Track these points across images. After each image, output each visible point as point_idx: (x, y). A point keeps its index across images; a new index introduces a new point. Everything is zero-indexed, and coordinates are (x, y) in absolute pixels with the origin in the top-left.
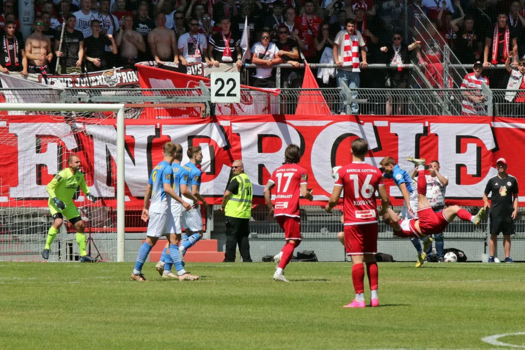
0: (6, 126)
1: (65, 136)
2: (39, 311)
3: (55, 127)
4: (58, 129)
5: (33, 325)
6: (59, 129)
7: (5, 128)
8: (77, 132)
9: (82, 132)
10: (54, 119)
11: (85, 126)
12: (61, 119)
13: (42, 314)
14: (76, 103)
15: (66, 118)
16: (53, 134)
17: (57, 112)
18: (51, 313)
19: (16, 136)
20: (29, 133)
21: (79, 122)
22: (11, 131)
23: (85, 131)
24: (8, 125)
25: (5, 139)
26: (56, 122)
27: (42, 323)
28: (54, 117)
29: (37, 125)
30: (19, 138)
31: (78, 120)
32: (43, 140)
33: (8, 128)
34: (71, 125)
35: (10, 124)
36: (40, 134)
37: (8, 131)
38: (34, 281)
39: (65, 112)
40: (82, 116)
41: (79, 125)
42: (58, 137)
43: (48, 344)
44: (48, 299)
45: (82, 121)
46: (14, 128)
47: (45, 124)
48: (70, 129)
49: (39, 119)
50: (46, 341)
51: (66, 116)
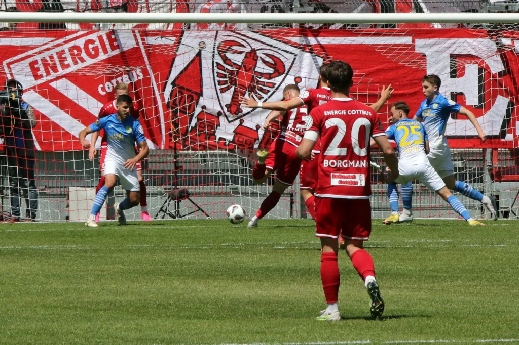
0: (411, 43)
1: (489, 57)
2: (454, 283)
3: (476, 44)
4: (480, 46)
5: (448, 301)
6: (482, 46)
7: (409, 45)
8: (504, 50)
9: (512, 51)
10: (474, 33)
11: (514, 42)
12: (482, 33)
13: (459, 286)
14: (502, 12)
15: (489, 32)
16: (473, 53)
17: (478, 24)
18: (470, 285)
19: (425, 56)
20: (443, 51)
21: (506, 37)
22: (418, 50)
23: (514, 49)
24: (413, 41)
25: (410, 59)
26: (476, 37)
27: (459, 298)
28: (474, 31)
29: (452, 41)
30: (428, 58)
31: (505, 35)
32: (459, 62)
33: (414, 46)
34: (495, 41)
35: (416, 40)
36: (456, 52)
37: (414, 50)
38: (449, 243)
39: (488, 24)
40: (509, 29)
41: (506, 41)
42: (480, 58)
43: (467, 325)
44: (467, 267)
45: (509, 35)
46: (422, 45)
47: (462, 40)
48: (495, 47)
49: (454, 33)
50: (463, 321)
51: (489, 29)
